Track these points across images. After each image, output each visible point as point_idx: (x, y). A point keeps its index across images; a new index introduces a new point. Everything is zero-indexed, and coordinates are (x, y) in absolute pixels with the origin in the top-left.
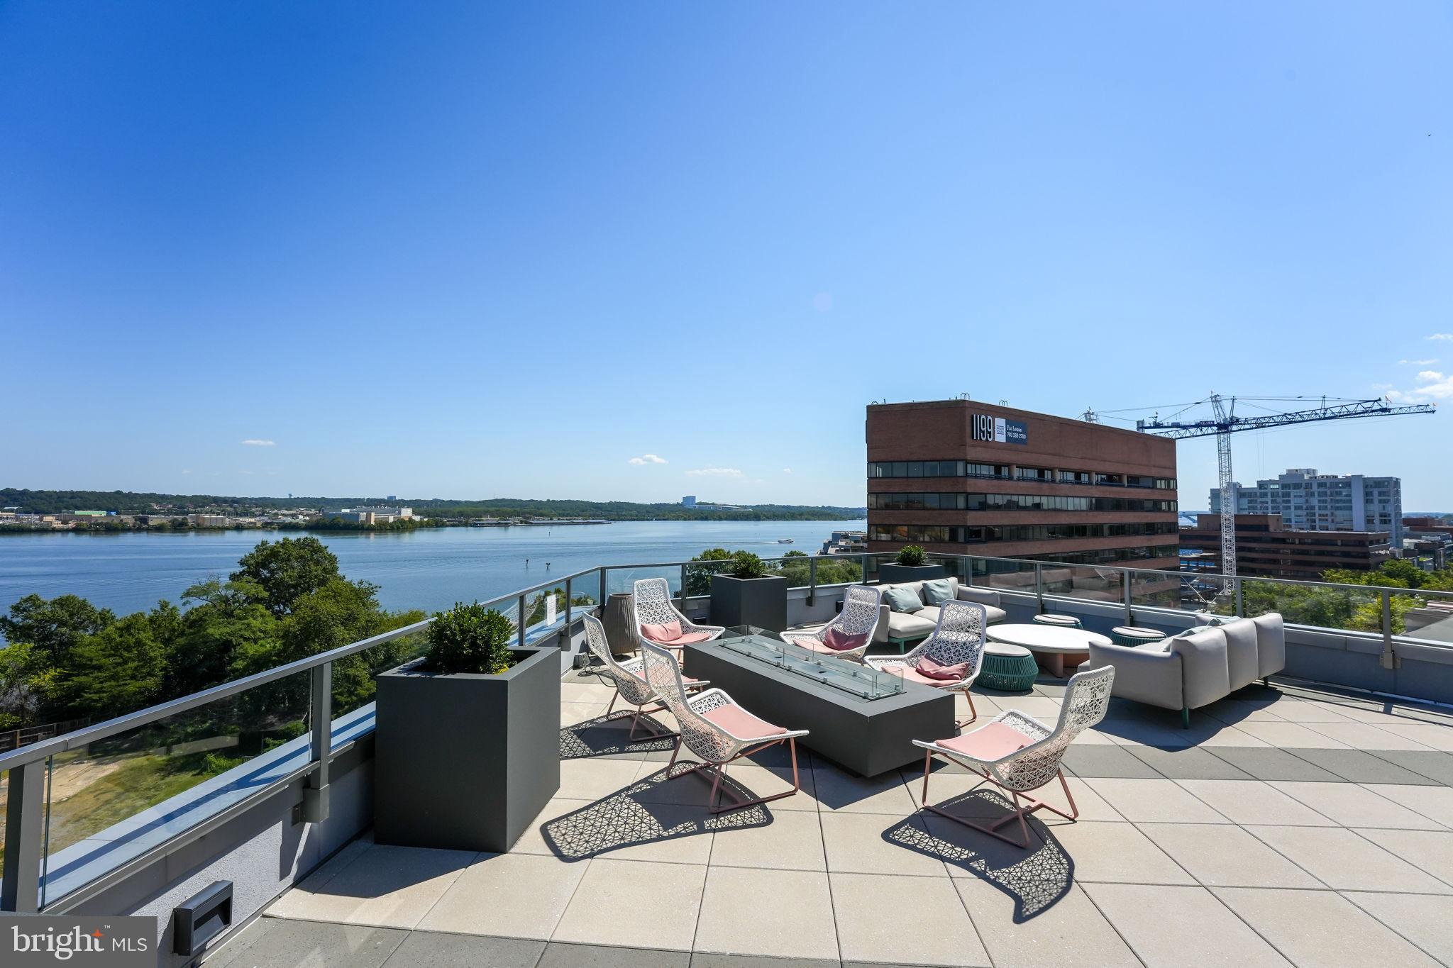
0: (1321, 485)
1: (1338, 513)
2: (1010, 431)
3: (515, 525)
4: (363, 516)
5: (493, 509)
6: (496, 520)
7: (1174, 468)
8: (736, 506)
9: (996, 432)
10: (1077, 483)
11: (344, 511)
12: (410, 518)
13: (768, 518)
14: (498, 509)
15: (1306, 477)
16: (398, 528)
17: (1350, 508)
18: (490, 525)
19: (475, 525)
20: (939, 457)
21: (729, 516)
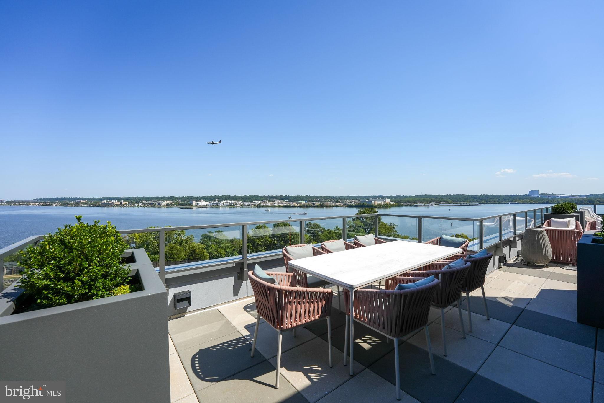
3: (432, 206)
4: (373, 202)
5: (422, 199)
6: (423, 203)
11: (366, 200)
12: (389, 203)
16: (385, 207)
18: (421, 206)
19: (414, 206)
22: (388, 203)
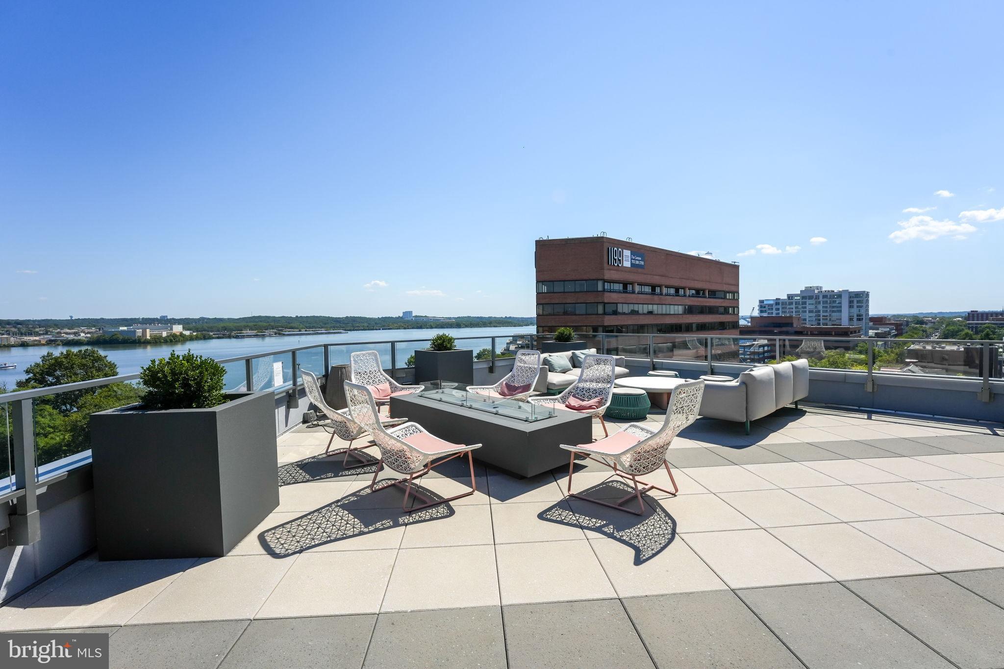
0: (824, 297)
1: (833, 314)
2: (634, 259)
3: (270, 336)
4: (139, 332)
5: (251, 324)
6: (254, 333)
7: (738, 285)
8: (443, 318)
9: (624, 260)
10: (677, 296)
11: (121, 328)
12: (181, 333)
13: (466, 326)
14: (255, 324)
15: (816, 291)
16: (171, 341)
17: (840, 311)
18: (249, 336)
19: (237, 337)
20: (585, 277)
21: (438, 325)
22: (178, 334)
